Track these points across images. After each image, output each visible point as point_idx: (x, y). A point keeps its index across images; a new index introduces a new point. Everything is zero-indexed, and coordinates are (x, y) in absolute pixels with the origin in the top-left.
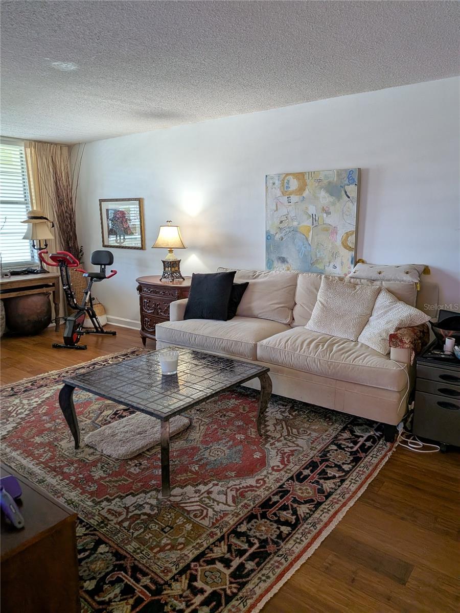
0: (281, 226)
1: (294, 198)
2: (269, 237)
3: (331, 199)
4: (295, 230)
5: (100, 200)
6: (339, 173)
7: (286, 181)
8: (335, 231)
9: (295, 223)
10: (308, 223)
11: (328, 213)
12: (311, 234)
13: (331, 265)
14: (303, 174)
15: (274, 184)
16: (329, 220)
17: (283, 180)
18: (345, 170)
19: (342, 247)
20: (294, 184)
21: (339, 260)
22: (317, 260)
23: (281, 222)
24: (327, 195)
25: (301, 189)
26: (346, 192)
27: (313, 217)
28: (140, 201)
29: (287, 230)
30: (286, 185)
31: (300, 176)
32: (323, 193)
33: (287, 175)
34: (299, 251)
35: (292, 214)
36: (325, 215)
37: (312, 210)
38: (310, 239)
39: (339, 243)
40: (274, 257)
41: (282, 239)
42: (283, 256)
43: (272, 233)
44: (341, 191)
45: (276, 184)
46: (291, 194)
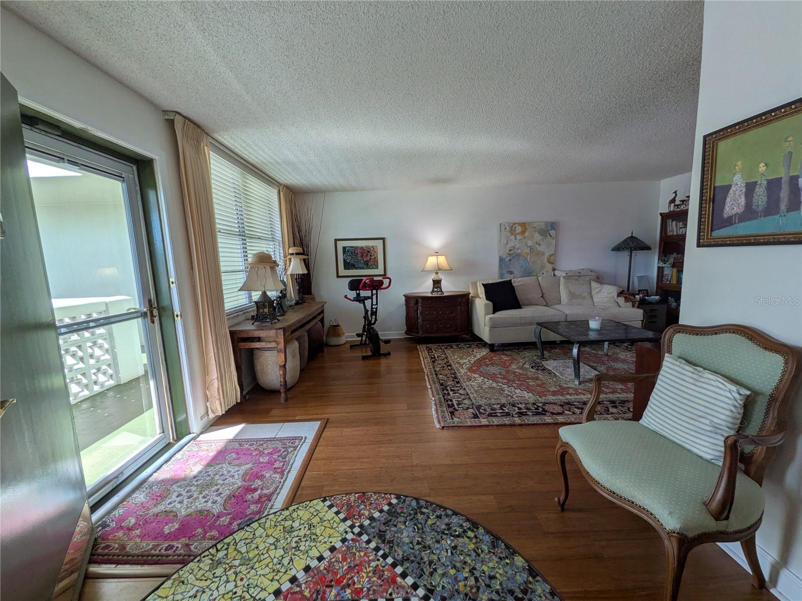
0: (510, 253)
1: (519, 237)
2: (501, 260)
3: (542, 237)
4: (518, 255)
5: (335, 239)
6: (546, 223)
7: (513, 227)
8: (543, 254)
9: (519, 251)
10: (528, 250)
11: (540, 245)
12: (529, 255)
13: (541, 272)
14: (524, 224)
15: (506, 229)
16: (540, 248)
17: (512, 227)
18: (550, 222)
19: (547, 263)
20: (519, 229)
21: (545, 269)
22: (532, 271)
23: (510, 250)
24: (539, 235)
25: (523, 232)
26: (549, 234)
27: (531, 248)
28: (383, 239)
29: (514, 255)
30: (513, 229)
31: (523, 225)
32: (537, 234)
33: (514, 224)
34: (522, 267)
35: (517, 246)
36: (537, 246)
37: (530, 243)
38: (529, 259)
39: (546, 260)
40: (505, 271)
41: (510, 260)
42: (511, 270)
43: (503, 257)
44: (547, 234)
45: (508, 228)
46: (517, 234)
